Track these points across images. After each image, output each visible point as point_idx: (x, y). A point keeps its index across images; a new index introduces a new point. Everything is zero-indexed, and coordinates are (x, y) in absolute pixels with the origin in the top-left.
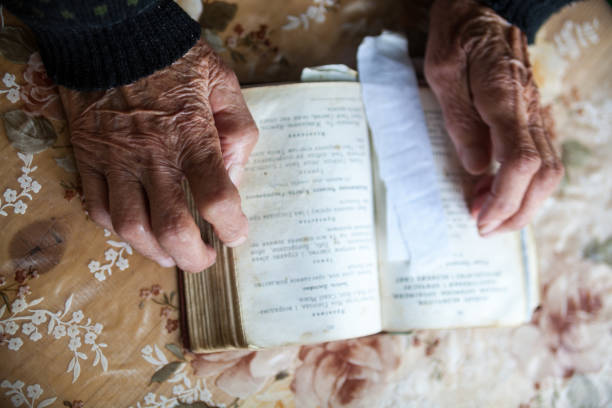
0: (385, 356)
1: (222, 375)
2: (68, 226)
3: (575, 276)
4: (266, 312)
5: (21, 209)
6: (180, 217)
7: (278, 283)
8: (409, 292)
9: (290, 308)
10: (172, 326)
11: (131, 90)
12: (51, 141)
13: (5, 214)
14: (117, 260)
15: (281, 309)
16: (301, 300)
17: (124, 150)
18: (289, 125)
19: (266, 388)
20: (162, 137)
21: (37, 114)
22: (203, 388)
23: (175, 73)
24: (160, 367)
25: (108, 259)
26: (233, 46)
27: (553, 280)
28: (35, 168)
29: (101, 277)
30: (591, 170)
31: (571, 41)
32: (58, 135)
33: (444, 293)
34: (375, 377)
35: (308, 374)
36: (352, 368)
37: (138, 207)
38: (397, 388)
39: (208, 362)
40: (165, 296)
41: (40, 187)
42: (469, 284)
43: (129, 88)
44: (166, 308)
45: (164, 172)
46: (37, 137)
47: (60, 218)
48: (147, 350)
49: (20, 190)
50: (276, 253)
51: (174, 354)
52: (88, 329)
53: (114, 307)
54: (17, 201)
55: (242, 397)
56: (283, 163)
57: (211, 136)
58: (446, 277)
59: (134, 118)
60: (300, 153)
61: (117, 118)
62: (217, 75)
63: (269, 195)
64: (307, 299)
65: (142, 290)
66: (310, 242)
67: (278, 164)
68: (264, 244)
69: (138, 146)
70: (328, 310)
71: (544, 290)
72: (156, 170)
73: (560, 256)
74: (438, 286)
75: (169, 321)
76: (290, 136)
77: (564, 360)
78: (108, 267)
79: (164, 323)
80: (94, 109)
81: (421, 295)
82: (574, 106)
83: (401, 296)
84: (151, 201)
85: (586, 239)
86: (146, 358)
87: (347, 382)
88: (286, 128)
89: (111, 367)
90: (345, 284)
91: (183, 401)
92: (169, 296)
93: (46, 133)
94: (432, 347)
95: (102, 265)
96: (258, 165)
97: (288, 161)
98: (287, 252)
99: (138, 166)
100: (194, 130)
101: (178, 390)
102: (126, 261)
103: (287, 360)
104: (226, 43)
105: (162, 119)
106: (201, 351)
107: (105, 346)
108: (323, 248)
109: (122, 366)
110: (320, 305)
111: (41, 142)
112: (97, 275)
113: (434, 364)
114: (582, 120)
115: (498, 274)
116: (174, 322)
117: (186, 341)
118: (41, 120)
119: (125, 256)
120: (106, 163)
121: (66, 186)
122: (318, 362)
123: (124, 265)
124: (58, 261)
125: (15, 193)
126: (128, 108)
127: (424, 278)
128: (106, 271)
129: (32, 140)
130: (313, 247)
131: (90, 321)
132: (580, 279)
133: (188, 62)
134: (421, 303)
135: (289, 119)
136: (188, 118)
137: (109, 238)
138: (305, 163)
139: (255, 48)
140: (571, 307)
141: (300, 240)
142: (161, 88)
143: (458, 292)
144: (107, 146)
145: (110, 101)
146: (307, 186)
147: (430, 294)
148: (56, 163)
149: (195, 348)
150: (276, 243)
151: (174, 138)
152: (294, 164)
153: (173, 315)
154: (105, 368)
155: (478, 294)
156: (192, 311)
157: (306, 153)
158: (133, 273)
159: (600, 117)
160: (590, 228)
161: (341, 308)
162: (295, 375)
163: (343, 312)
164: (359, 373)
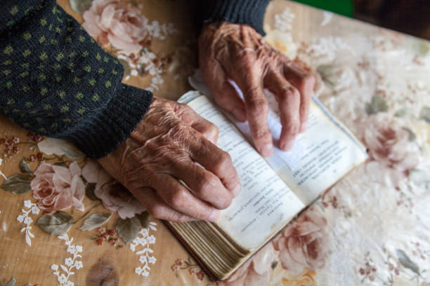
0: (316, 221)
2: (110, 259)
3: (372, 126)
4: (244, 229)
5: (79, 265)
7: (239, 212)
8: (304, 177)
9: (255, 220)
10: (200, 275)
11: (138, 134)
12: (70, 221)
13: (73, 273)
14: (148, 260)
15: (251, 223)
16: (257, 212)
19: (272, 277)
20: (169, 145)
21: (54, 212)
25: (143, 262)
27: (363, 134)
28: (72, 239)
29: (146, 274)
30: (339, 74)
31: (283, 23)
33: (320, 167)
34: (320, 235)
35: (286, 255)
36: (306, 238)
38: (334, 234)
39: (233, 282)
40: (186, 263)
42: (327, 155)
44: (191, 268)
46: (62, 223)
47: (103, 258)
49: (72, 256)
54: (74, 262)
58: (315, 159)
61: (140, 152)
64: (259, 210)
65: (172, 267)
70: (274, 207)
71: (363, 140)
73: (357, 121)
74: (314, 165)
75: (197, 274)
77: (400, 169)
78: (146, 266)
79: (196, 277)
80: (126, 156)
81: (310, 174)
82: (308, 50)
83: (302, 182)
85: (362, 106)
87: (308, 246)
90: (272, 190)
92: (188, 261)
93: (65, 218)
94: (335, 202)
95: (142, 268)
102: (153, 257)
103: (269, 255)
105: (163, 137)
106: (226, 276)
108: (248, 180)
110: (268, 208)
111: (65, 224)
112: (143, 274)
113: (342, 210)
114: (317, 54)
115: (336, 143)
116: (200, 273)
117: (214, 278)
118: (58, 214)
119: (150, 255)
121: (95, 238)
122: (286, 246)
123: (153, 260)
124: (118, 280)
125: (70, 259)
126: (142, 144)
127: (306, 166)
128: (147, 269)
129: (60, 226)
132: (376, 126)
134: (314, 178)
136: (177, 129)
137: (136, 251)
140: (382, 141)
143: (326, 162)
145: (131, 146)
147: (314, 172)
148: (81, 230)
151: (176, 143)
153: (197, 269)
155: (335, 158)
156: (206, 259)
158: (161, 261)
159: (323, 48)
160: (360, 100)
161: (279, 203)
162: (280, 260)
163: (282, 204)
164: (311, 238)
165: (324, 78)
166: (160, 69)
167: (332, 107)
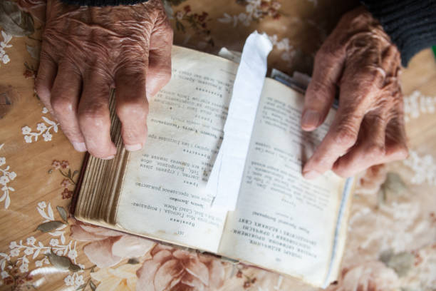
0: (213, 276)
1: (90, 243)
2: (19, 95)
3: (369, 271)
4: (137, 205)
6: (101, 106)
7: (153, 188)
8: (246, 231)
9: (156, 209)
10: (67, 194)
11: (97, 12)
12: (29, 33)
14: (45, 133)
15: (149, 207)
16: (166, 206)
17: (78, 50)
18: (199, 81)
19: (118, 266)
20: (109, 50)
21: (26, 10)
22: (72, 248)
23: (134, 12)
24: (48, 221)
25: (38, 129)
26: (180, 18)
27: (352, 267)
28: (10, 46)
29: (28, 140)
30: (403, 200)
31: (415, 105)
32: (36, 31)
33: (270, 241)
34: (201, 289)
35: (152, 268)
36: (187, 276)
37: (73, 91)
39: (84, 230)
40: (70, 171)
41: (9, 60)
42: (291, 242)
43: (97, 9)
44: (67, 180)
45: (101, 74)
46: (19, 26)
47: (14, 88)
48: (42, 205)
50: (159, 166)
51: (61, 215)
52: (5, 173)
53: (31, 164)
55: (98, 266)
56: (187, 105)
57: (143, 62)
58: (276, 230)
59: (93, 30)
60: (200, 103)
61: (81, 27)
62: (160, 25)
63: (168, 124)
64: (170, 206)
65: (54, 161)
66: (185, 167)
67: (182, 104)
68: (152, 157)
69: (89, 51)
70: (183, 219)
71: (344, 272)
72: (97, 70)
73: (362, 252)
74: (268, 234)
75: (66, 190)
76: (197, 89)
78: (37, 135)
79: (62, 191)
80: (67, 16)
81: (253, 236)
83: (239, 232)
84: (84, 91)
85: (384, 247)
86: (39, 210)
87: (180, 283)
88: (196, 82)
89: (10, 207)
90: (201, 205)
91: (55, 252)
92: (72, 172)
93: (27, 26)
94: (250, 283)
95: (32, 132)
96: (168, 100)
97: (189, 105)
98: (167, 168)
99: (84, 64)
100: (132, 52)
101: (54, 243)
102: (51, 136)
103: (140, 250)
104: (176, 14)
105: (112, 37)
106: (81, 219)
107: (12, 190)
108: (194, 175)
109: (19, 210)
110: (179, 214)
111: (21, 30)
112: (26, 137)
115: (314, 243)
116: (69, 192)
117: (72, 209)
118: (27, 16)
119: (52, 132)
120: (62, 55)
121: (28, 67)
122: (163, 262)
123: (48, 138)
126: (91, 23)
127: (259, 225)
128: (34, 137)
129: (15, 26)
130: (187, 171)
131: (8, 168)
132: (372, 275)
133: (145, 8)
134: (251, 242)
135: (200, 77)
136: (132, 43)
137: (45, 115)
138: (201, 111)
139: (194, 25)
141: (180, 163)
142: (120, 18)
143: (281, 244)
144: (67, 44)
145: (81, 15)
146: (197, 127)
147: (260, 238)
148: (26, 48)
149: (77, 215)
150: (161, 159)
151: (116, 53)
152: (193, 109)
153: (70, 187)
154: (7, 207)
155: (295, 251)
156: (85, 188)
157: (204, 104)
158: (53, 146)
159: (420, 164)
160: (390, 241)
161: (193, 222)
162: (143, 264)
163: (193, 225)
164: (191, 281)
165: (384, 187)
166: (259, 13)
167: (358, 215)
